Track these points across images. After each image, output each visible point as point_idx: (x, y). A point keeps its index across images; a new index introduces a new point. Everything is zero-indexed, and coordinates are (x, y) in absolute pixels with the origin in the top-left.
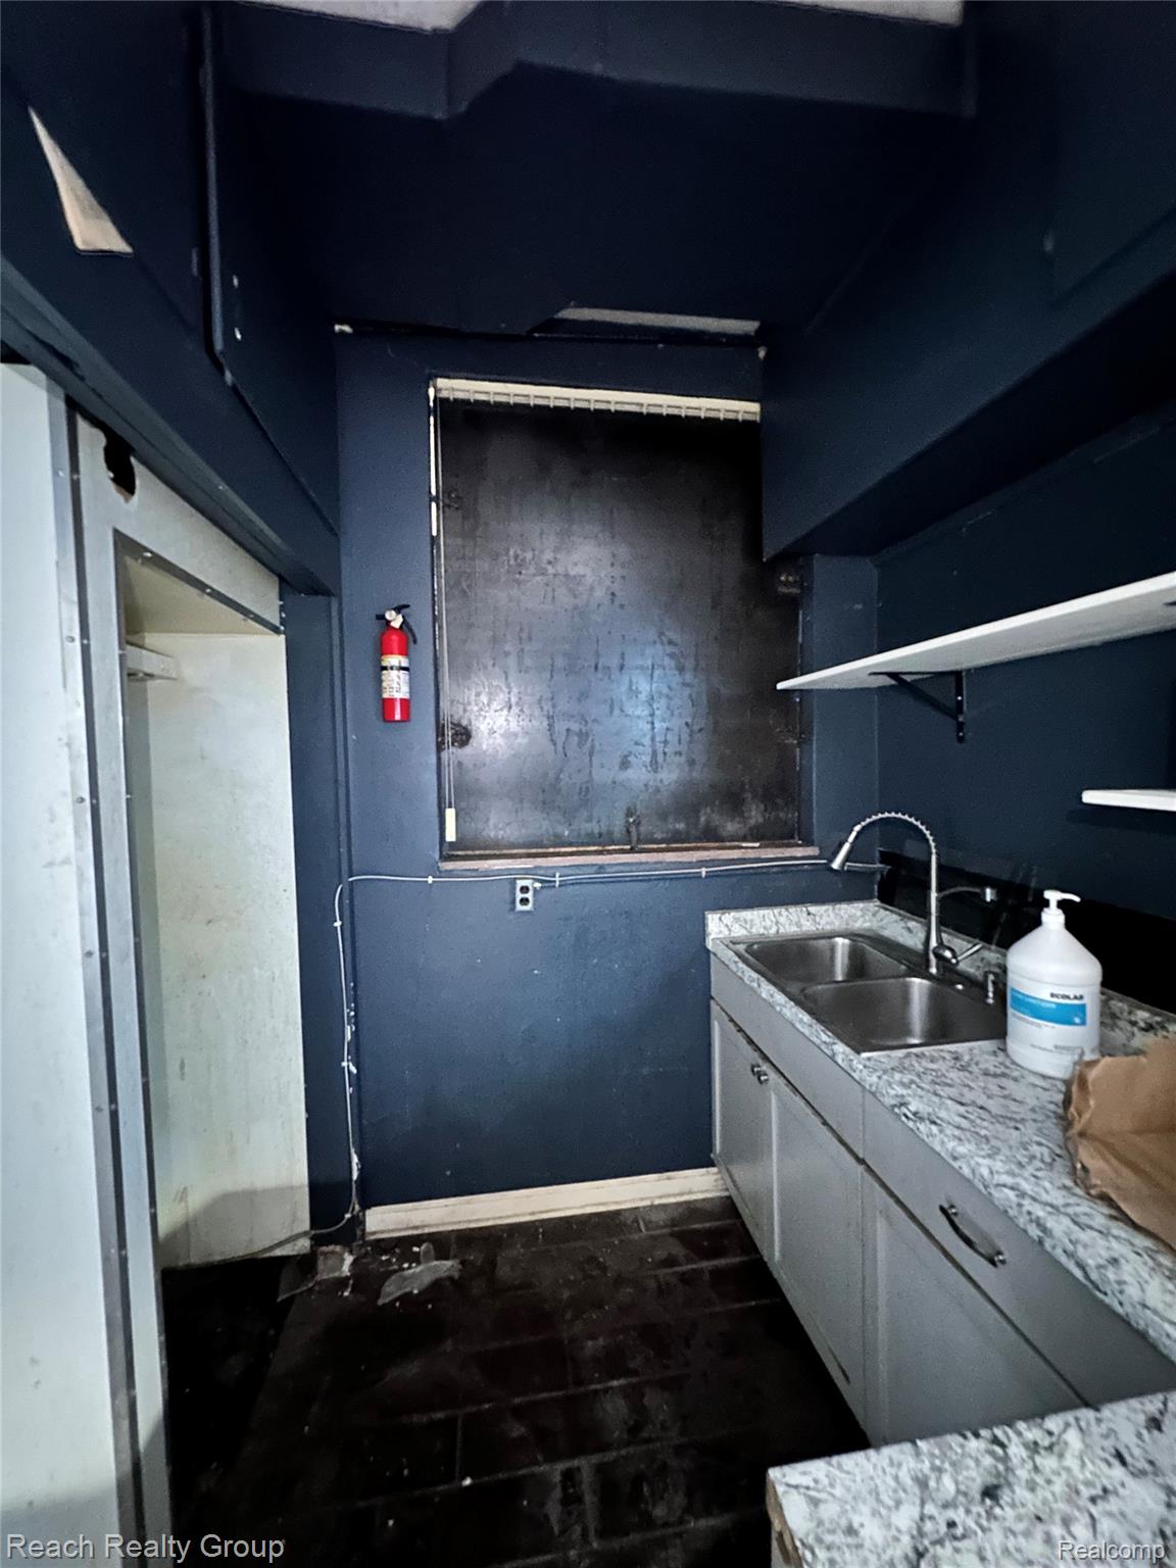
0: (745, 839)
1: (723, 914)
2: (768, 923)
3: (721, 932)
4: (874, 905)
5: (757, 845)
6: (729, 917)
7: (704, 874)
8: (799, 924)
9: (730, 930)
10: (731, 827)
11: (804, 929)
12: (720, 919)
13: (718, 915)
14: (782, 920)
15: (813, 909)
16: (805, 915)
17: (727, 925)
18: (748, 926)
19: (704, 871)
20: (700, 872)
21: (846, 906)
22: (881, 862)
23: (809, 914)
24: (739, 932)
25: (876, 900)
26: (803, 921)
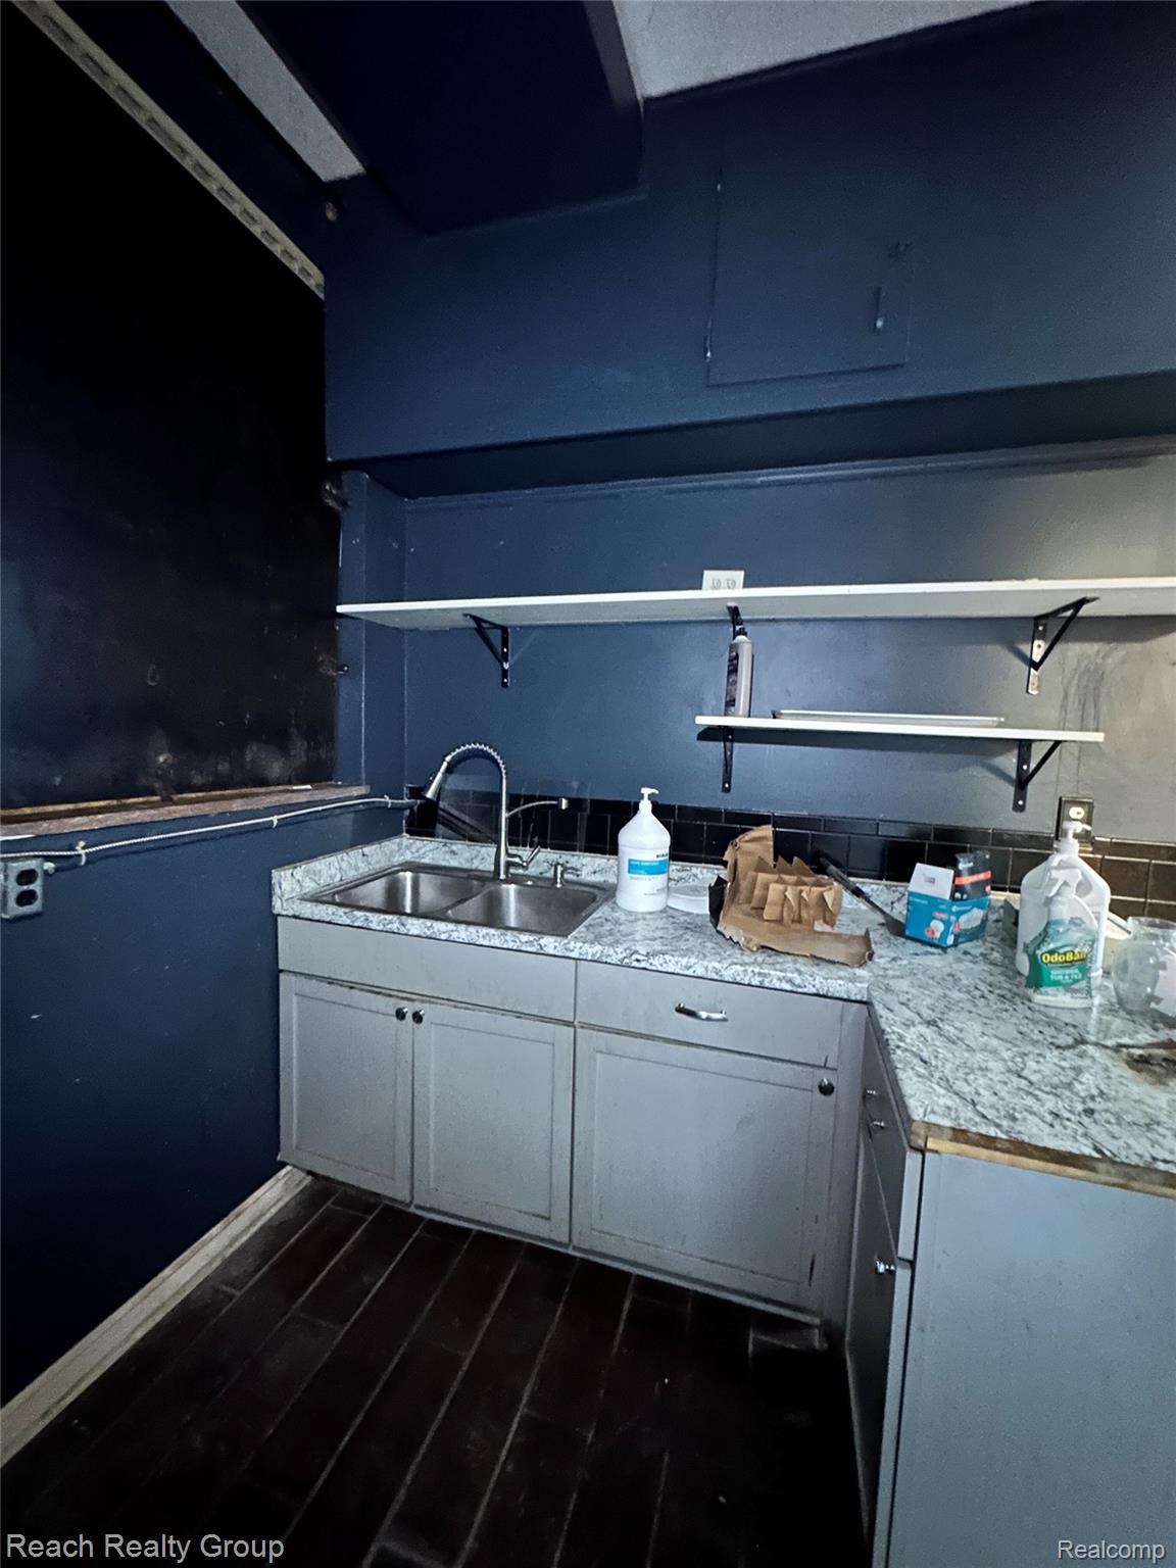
0: (290, 783)
1: (296, 867)
2: (333, 871)
3: (293, 890)
4: (406, 839)
5: (309, 787)
6: (300, 871)
7: (275, 822)
8: (357, 868)
9: (301, 886)
10: (276, 769)
11: (361, 871)
12: (292, 874)
13: (290, 871)
14: (344, 865)
15: (366, 850)
16: (361, 856)
17: (299, 881)
18: (316, 878)
19: (275, 819)
20: (272, 821)
21: (387, 843)
22: (409, 798)
23: (364, 855)
24: (310, 886)
25: (404, 834)
26: (360, 864)
